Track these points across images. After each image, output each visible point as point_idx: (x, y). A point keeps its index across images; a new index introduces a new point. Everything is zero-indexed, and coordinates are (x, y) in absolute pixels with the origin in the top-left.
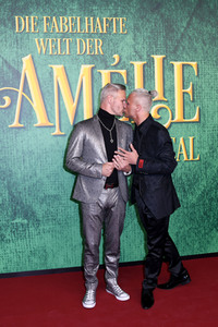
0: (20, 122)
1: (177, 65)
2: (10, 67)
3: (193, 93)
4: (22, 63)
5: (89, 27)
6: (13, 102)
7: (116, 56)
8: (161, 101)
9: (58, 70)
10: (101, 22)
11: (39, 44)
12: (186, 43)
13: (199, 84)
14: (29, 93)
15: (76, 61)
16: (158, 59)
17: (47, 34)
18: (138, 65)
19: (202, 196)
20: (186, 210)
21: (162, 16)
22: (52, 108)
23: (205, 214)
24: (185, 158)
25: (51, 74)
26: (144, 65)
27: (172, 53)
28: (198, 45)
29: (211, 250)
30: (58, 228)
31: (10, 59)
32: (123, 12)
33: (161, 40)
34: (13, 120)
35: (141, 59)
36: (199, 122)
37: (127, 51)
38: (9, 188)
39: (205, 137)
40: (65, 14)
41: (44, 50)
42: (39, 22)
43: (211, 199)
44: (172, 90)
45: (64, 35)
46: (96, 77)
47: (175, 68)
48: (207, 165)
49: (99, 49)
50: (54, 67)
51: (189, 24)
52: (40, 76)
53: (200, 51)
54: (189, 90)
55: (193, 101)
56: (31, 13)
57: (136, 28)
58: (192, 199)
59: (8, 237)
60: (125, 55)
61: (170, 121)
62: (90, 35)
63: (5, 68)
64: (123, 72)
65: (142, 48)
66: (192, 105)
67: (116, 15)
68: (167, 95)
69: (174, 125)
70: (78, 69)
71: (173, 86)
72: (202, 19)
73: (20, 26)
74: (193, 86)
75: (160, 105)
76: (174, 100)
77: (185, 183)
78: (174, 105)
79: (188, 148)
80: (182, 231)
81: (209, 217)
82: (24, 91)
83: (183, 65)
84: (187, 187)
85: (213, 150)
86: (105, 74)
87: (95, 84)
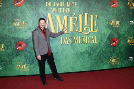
1: (92, 16)
2: (44, 16)
3: (96, 24)
4: (48, 15)
5: (67, 5)
7: (74, 13)
8: (87, 26)
9: (58, 17)
10: (70, 3)
11: (52, 10)
12: (94, 9)
13: (98, 21)
14: (50, 23)
15: (63, 14)
16: (86, 14)
17: (55, 7)
18: (80, 16)
19: (98, 53)
20: (94, 57)
21: (87, 2)
22: (56, 28)
23: (99, 58)
24: (94, 42)
25: (56, 18)
26: (82, 16)
27: (90, 12)
28: (98, 10)
29: (100, 69)
30: (57, 61)
31: (44, 14)
32: (76, 1)
33: (87, 9)
35: (81, 14)
36: (98, 32)
37: (77, 12)
39: (99, 36)
40: (60, 1)
41: (54, 11)
42: (53, 4)
43: (101, 54)
44: (90, 23)
45: (60, 7)
46: (69, 19)
47: (91, 17)
48: (100, 44)
49: (69, 11)
51: (95, 4)
52: (53, 19)
53: (98, 12)
54: (95, 23)
56: (50, 1)
57: (80, 5)
58: (96, 54)
60: (77, 13)
61: (89, 31)
62: (67, 7)
64: (76, 18)
65: (82, 11)
66: (96, 27)
67: (74, 2)
68: (89, 24)
69: (90, 33)
70: (64, 17)
71: (90, 22)
72: (99, 3)
73: (47, 5)
74: (96, 22)
75: (86, 27)
76: (91, 25)
77: (94, 49)
78: (91, 27)
79: (94, 40)
80: (92, 63)
81: (100, 59)
82: (48, 23)
83: (93, 16)
84: (94, 51)
85: (102, 40)
86: (71, 18)
87: (68, 21)
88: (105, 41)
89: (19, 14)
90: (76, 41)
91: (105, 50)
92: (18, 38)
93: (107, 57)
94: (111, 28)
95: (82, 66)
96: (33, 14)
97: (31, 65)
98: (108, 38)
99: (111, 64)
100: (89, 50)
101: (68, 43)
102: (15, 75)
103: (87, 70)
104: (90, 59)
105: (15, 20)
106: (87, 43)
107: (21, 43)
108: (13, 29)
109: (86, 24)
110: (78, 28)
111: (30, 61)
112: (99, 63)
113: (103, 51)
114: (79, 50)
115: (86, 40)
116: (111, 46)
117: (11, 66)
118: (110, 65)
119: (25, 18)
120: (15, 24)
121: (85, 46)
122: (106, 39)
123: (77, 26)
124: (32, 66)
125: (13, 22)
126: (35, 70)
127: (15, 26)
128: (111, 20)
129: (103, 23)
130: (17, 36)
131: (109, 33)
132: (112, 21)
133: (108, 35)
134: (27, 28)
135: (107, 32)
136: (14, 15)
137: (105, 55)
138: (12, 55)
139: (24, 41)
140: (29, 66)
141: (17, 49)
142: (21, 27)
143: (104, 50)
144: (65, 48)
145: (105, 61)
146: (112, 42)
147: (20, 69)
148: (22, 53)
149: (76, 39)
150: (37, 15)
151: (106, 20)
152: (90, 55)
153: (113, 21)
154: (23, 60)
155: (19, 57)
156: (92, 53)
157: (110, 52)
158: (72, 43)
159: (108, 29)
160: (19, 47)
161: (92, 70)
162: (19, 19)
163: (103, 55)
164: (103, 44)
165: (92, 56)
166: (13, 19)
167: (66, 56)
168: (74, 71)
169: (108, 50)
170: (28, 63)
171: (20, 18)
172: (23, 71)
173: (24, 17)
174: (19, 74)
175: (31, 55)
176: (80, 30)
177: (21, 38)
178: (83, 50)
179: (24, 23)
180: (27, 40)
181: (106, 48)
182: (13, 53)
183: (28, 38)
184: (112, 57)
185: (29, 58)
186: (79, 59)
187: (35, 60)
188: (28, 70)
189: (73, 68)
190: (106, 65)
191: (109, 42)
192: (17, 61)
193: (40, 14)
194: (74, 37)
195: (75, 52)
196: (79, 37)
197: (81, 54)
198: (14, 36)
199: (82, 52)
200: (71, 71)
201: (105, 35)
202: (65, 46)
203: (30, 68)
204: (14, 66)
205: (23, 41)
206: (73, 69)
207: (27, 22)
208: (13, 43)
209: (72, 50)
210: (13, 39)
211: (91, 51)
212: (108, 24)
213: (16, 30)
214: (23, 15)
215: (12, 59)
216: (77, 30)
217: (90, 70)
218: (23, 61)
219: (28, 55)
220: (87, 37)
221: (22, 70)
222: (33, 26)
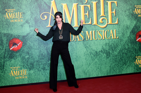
0: (50, 25)
1: (109, 2)
2: (46, 5)
3: (115, 13)
4: (51, 3)
6: (48, 18)
8: (103, 16)
9: (64, 5)
13: (118, 9)
15: (71, 2)
16: (102, 0)
18: (94, 3)
19: (119, 52)
20: (113, 57)
24: (113, 38)
25: (62, 7)
26: (97, 3)
29: (123, 73)
31: (46, 2)
34: (48, 24)
35: (95, 1)
36: (118, 24)
38: (47, 50)
39: (120, 29)
43: (123, 53)
44: (107, 12)
46: (79, 8)
47: (108, 4)
48: (121, 40)
50: (63, 4)
52: (58, 8)
54: (114, 12)
55: (116, 16)
58: (116, 53)
59: (46, 68)
61: (107, 24)
63: (45, 5)
64: (89, 6)
68: (105, 14)
69: (108, 25)
70: (72, 5)
71: (108, 11)
74: (115, 10)
75: (103, 18)
76: (108, 15)
77: (113, 47)
78: (108, 18)
79: (114, 34)
80: (112, 65)
81: (122, 60)
82: (52, 13)
83: (112, 2)
84: (113, 49)
85: (123, 34)
86: (82, 6)
87: (78, 11)
88: (128, 35)
89: (11, 3)
90: (90, 37)
91: (129, 48)
92: (12, 35)
93: (131, 56)
94: (136, 19)
95: (98, 70)
96: (31, 2)
97: (30, 70)
98: (133, 32)
99: (137, 66)
100: (107, 48)
101: (79, 40)
102: (8, 85)
103: (105, 75)
104: (108, 59)
105: (6, 10)
106: (103, 38)
107: (16, 41)
108: (5, 23)
109: (102, 14)
110: (91, 19)
111: (29, 64)
112: (120, 66)
113: (125, 49)
114: (94, 48)
115: (102, 35)
116: (136, 42)
117: (2, 72)
118: (136, 68)
119: (21, 8)
120: (8, 17)
121: (101, 43)
122: (129, 33)
123: (90, 16)
124: (32, 72)
125: (5, 13)
126: (36, 77)
127: (7, 19)
128: (135, 7)
129: (125, 11)
130: (10, 32)
131: (134, 25)
132: (137, 9)
133: (132, 27)
134: (24, 22)
135: (130, 23)
136: (6, 3)
137: (129, 54)
138: (4, 57)
139: (20, 39)
140: (28, 72)
141: (11, 49)
142: (15, 21)
143: (127, 47)
144: (74, 47)
145: (128, 62)
146: (138, 36)
147: (16, 76)
148: (18, 54)
149: (89, 33)
150: (36, 4)
151: (128, 8)
152: (108, 54)
153: (139, 9)
154: (20, 63)
155: (13, 60)
156: (110, 52)
157: (136, 50)
158: (84, 39)
159: (132, 20)
160: (14, 47)
161: (111, 75)
162: (12, 10)
163: (126, 54)
164: (125, 39)
165: (111, 56)
166: (4, 9)
167: (77, 57)
168: (88, 77)
169: (133, 48)
170: (27, 68)
171: (13, 8)
172: (19, 79)
173: (19, 7)
174: (15, 83)
175: (30, 57)
176: (95, 23)
177: (16, 35)
178: (99, 48)
179: (20, 14)
180: (24, 37)
181: (130, 45)
182: (5, 55)
183: (25, 34)
184: (139, 57)
185: (28, 61)
186: (93, 60)
187: (35, 63)
188: (26, 77)
189: (86, 72)
190: (130, 68)
191: (133, 37)
192: (11, 65)
193: (40, 2)
194: (87, 32)
195: (89, 51)
196: (94, 31)
197: (97, 54)
198: (5, 32)
199: (98, 51)
200: (84, 77)
201: (127, 28)
202: (74, 44)
203: (29, 74)
204: (6, 72)
205: (18, 39)
206: (86, 74)
207: (24, 13)
208: (5, 42)
209: (85, 48)
210: (4, 36)
211: (109, 50)
212: (131, 12)
213: (8, 24)
214: (18, 4)
215: (4, 63)
216: (90, 23)
217: (109, 75)
218: (20, 65)
219: (26, 57)
220: (103, 31)
221: (17, 78)
222: (32, 19)
